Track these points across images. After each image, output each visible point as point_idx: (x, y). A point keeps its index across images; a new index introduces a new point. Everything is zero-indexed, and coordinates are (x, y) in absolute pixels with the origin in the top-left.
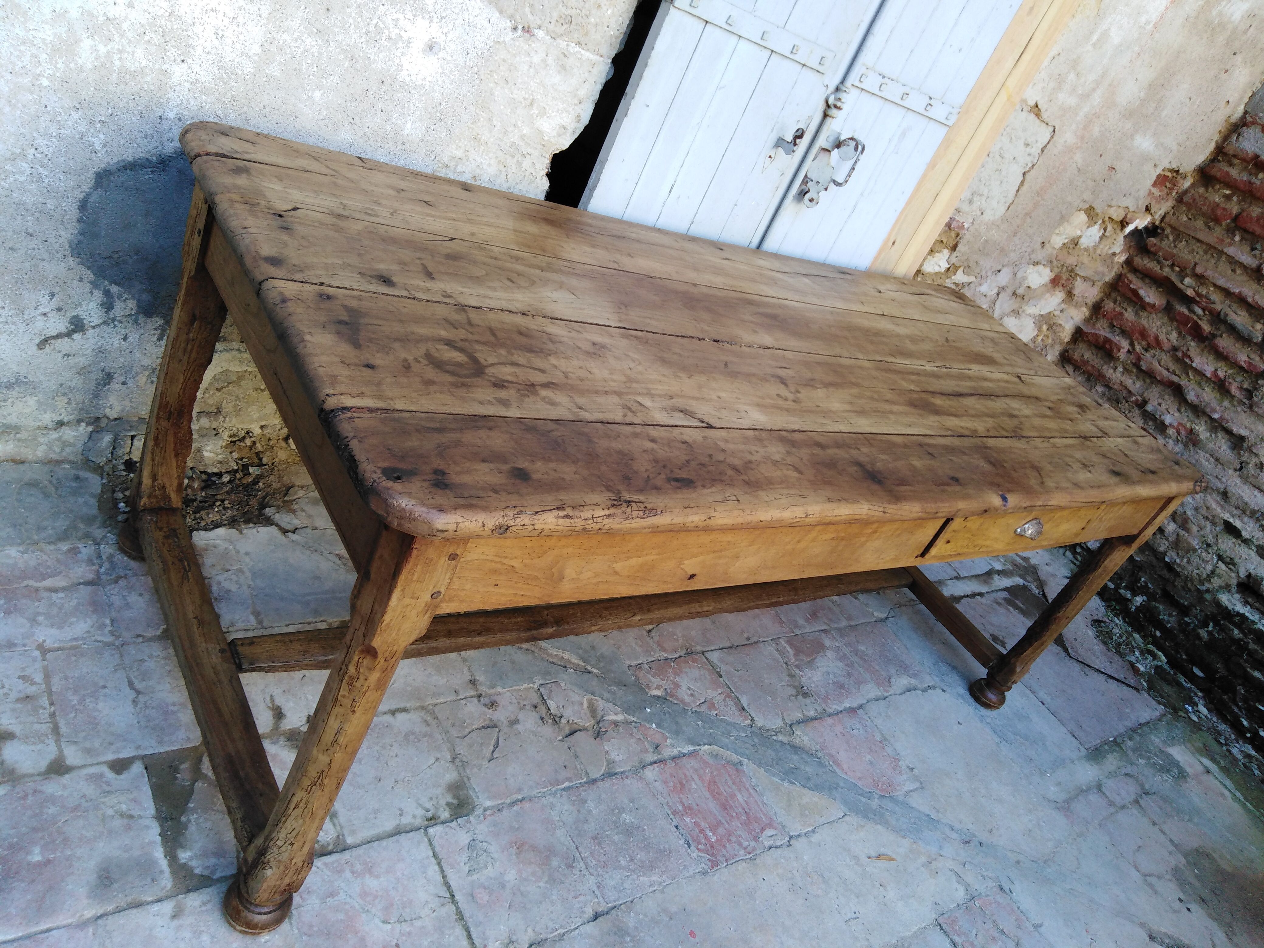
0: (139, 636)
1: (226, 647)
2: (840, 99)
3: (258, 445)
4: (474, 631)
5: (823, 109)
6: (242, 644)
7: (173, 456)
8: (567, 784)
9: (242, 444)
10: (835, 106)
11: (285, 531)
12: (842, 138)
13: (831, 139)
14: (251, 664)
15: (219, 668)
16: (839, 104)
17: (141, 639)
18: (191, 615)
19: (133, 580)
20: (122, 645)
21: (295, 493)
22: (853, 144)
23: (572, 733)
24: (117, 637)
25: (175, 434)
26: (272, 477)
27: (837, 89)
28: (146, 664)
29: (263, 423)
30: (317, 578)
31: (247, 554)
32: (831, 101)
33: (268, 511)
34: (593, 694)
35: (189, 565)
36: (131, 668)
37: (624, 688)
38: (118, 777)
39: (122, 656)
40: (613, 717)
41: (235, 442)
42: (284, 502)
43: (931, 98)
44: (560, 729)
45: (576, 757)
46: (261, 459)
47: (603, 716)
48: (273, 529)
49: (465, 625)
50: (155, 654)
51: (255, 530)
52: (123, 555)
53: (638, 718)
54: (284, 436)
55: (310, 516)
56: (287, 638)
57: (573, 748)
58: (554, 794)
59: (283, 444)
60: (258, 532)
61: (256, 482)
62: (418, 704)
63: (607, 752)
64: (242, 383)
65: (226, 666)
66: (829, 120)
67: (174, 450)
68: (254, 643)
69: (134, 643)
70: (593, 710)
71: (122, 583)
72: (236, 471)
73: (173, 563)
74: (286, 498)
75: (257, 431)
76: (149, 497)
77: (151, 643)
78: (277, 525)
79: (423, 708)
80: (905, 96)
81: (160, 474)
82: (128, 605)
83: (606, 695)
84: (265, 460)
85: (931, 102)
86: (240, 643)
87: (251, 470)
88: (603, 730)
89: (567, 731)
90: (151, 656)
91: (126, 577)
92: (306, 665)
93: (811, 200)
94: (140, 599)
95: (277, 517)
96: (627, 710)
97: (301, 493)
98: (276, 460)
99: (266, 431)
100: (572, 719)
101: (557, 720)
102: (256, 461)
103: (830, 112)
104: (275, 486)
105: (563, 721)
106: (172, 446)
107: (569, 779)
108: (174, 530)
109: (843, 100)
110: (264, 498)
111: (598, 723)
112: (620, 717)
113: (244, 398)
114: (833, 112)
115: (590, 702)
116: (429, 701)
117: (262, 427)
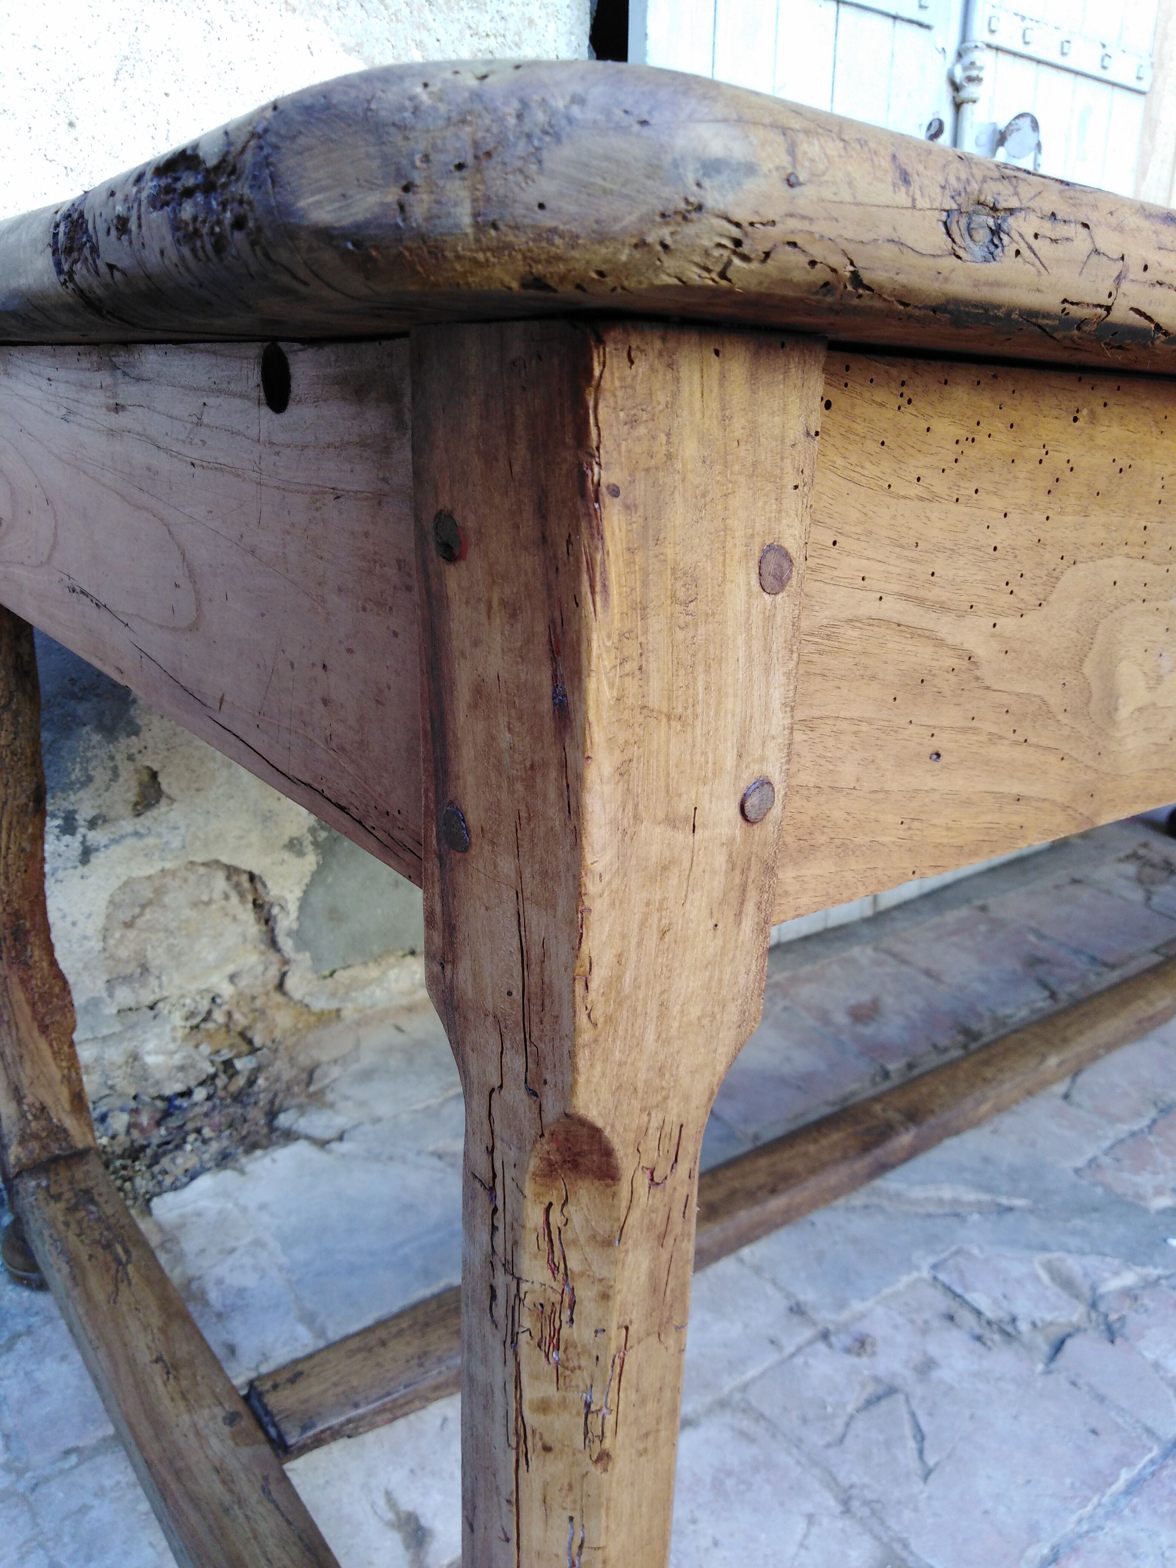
0: (67, 1453)
1: (241, 1407)
2: (973, 63)
3: (237, 1016)
4: (760, 1188)
5: (950, 98)
6: (275, 1387)
7: (36, 1033)
8: (1125, 1476)
9: (210, 1025)
10: (970, 79)
11: (323, 1144)
12: (1002, 126)
13: (984, 139)
14: (304, 1429)
15: (233, 1464)
16: (974, 73)
17: (73, 1459)
18: (144, 1357)
19: (47, 1331)
20: (33, 1489)
21: (326, 1075)
22: (1026, 123)
23: (1058, 1347)
24: (20, 1473)
25: (24, 982)
26: (278, 1064)
27: (960, 55)
28: (94, 1514)
29: (231, 968)
30: (407, 1208)
31: (262, 1207)
32: (959, 75)
33: (284, 1120)
34: (1044, 1248)
35: (127, 1251)
36: (58, 1538)
37: (1095, 1216)
39: (34, 1515)
40: (1113, 1284)
41: (197, 1027)
42: (310, 1096)
43: (1104, 46)
44: (1029, 1348)
45: (1101, 1399)
46: (250, 1042)
47: (1093, 1288)
48: (300, 1148)
49: (736, 1184)
50: (108, 1483)
51: (267, 1161)
52: (19, 1289)
53: (1166, 1267)
54: (276, 981)
55: (362, 1104)
56: (372, 1340)
57: (1080, 1381)
58: (1113, 1512)
59: (278, 998)
60: (274, 1161)
61: (251, 1082)
62: (708, 1399)
63: (1157, 1366)
64: (168, 899)
65: (245, 1453)
66: (967, 109)
67: (34, 1018)
68: (301, 1374)
69: (62, 1472)
70: (1066, 1283)
71: (23, 1346)
72: (213, 1077)
73: (91, 1257)
74: (312, 1089)
75: (227, 990)
76: (22, 1142)
77: (99, 1460)
78: (308, 1138)
79: (723, 1404)
80: (1066, 45)
81: (26, 1082)
82: (39, 1391)
83: (1073, 1242)
84: (258, 1041)
85: (1107, 51)
86: (268, 1385)
87: (239, 1064)
88: (1113, 1317)
89: (1045, 1348)
90: (100, 1493)
91: (29, 1331)
92: (437, 1388)
94: (65, 1367)
95: (303, 1125)
96: (1132, 1258)
97: (335, 1071)
98: (278, 1034)
99: (243, 982)
100: (1037, 1315)
101: (1009, 1329)
102: (245, 1048)
103: (964, 94)
104: (288, 1074)
105: (1024, 1326)
106: (27, 1010)
107: (1122, 1461)
108: (87, 1192)
109: (978, 63)
110: (272, 1102)
111: (1094, 1305)
112: (1129, 1278)
113: (179, 929)
114: (970, 91)
115: (1049, 1267)
116: (729, 1384)
117: (232, 978)
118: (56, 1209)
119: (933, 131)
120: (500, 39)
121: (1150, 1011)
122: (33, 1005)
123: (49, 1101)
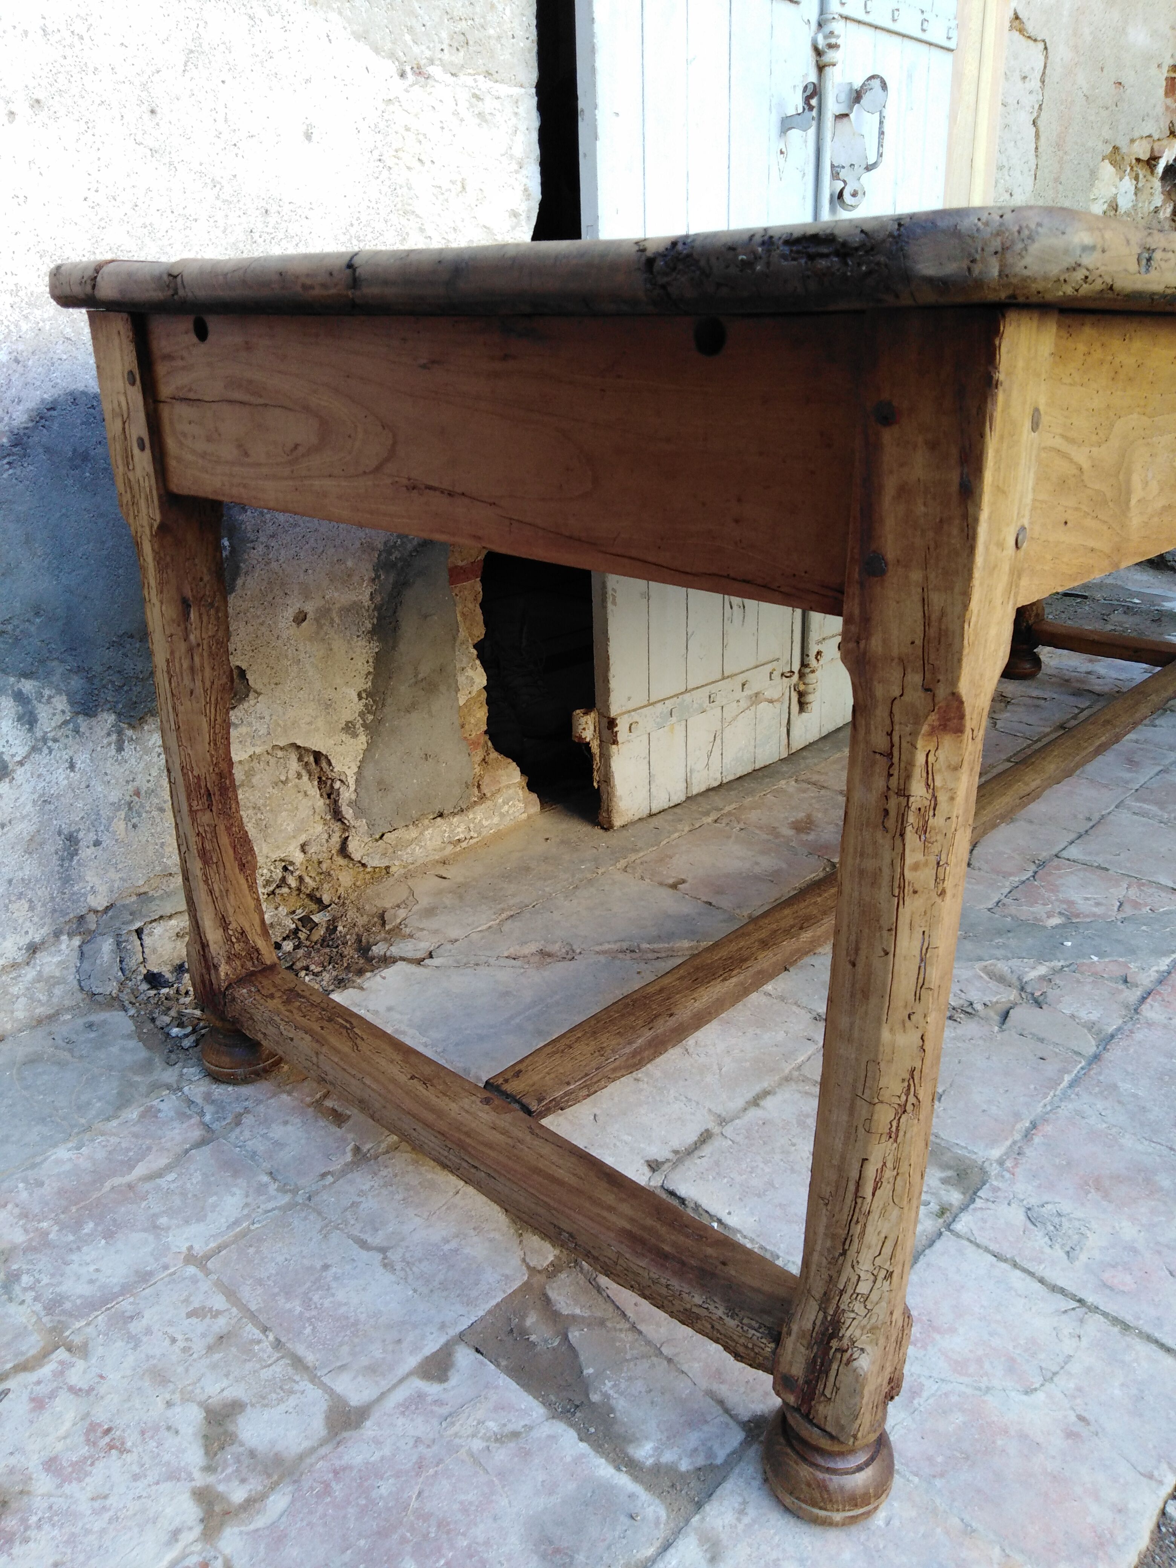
0: (324, 1175)
1: (487, 1094)
2: (832, 33)
3: (307, 879)
5: (814, 62)
6: (506, 1081)
7: (237, 870)
8: (1067, 1078)
9: (285, 890)
10: (831, 46)
11: (419, 962)
12: (857, 85)
13: (843, 97)
14: (540, 1100)
15: (501, 1123)
16: (833, 41)
17: (330, 1179)
18: (403, 1078)
19: (261, 1108)
20: (309, 1199)
21: (395, 916)
22: (876, 83)
23: (1005, 1016)
24: (295, 1191)
25: (228, 829)
26: (349, 913)
27: (820, 25)
28: (362, 1206)
29: (303, 838)
31: (390, 1009)
32: (821, 43)
33: (377, 950)
34: (980, 959)
35: (347, 1021)
36: (346, 1223)
37: (1010, 935)
38: (445, 1385)
39: (319, 1213)
40: (1032, 975)
41: (273, 893)
42: (389, 932)
43: (923, 12)
44: (986, 1019)
45: (1042, 1040)
46: (319, 901)
47: (1019, 979)
48: (400, 965)
50: (366, 1187)
51: (378, 978)
52: (223, 1086)
53: (1066, 960)
54: (338, 846)
55: (436, 932)
56: (561, 1045)
57: (1025, 1033)
58: (1065, 1097)
59: (341, 861)
60: (384, 978)
61: (332, 929)
62: (777, 1078)
63: (1073, 1017)
64: (254, 781)
65: (508, 1117)
66: (829, 71)
67: (236, 859)
68: (520, 1071)
69: (324, 1187)
70: (1001, 979)
71: (248, 1120)
72: (296, 931)
73: (322, 1028)
74: (387, 928)
75: (298, 857)
76: (229, 959)
77: (349, 1176)
78: (403, 959)
79: (788, 1079)
80: (896, 13)
81: (231, 911)
82: (279, 1145)
83: (999, 953)
84: (326, 899)
85: (925, 16)
86: (501, 1081)
87: (316, 918)
88: (1037, 994)
89: (997, 1018)
90: (361, 1193)
91: (247, 1110)
93: (854, 194)
94: (289, 1128)
95: (394, 951)
96: (1041, 958)
97: (402, 913)
98: (341, 890)
99: (311, 850)
100: (986, 1000)
101: (969, 1010)
102: (314, 907)
103: (826, 58)
104: (361, 921)
105: (978, 1007)
106: (231, 851)
107: (1064, 1071)
108: (291, 990)
109: (836, 33)
110: (359, 940)
111: (1022, 989)
112: (1042, 970)
113: (265, 806)
114: (831, 56)
115: (986, 970)
116: (787, 1068)
117: (303, 847)
118: (275, 1003)
119: (809, 92)
120: (470, 22)
121: (1028, 790)
122: (234, 848)
123: (247, 928)
